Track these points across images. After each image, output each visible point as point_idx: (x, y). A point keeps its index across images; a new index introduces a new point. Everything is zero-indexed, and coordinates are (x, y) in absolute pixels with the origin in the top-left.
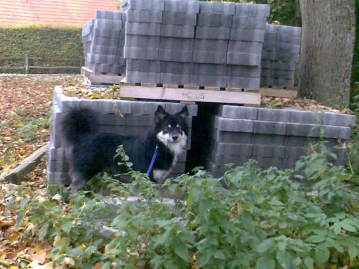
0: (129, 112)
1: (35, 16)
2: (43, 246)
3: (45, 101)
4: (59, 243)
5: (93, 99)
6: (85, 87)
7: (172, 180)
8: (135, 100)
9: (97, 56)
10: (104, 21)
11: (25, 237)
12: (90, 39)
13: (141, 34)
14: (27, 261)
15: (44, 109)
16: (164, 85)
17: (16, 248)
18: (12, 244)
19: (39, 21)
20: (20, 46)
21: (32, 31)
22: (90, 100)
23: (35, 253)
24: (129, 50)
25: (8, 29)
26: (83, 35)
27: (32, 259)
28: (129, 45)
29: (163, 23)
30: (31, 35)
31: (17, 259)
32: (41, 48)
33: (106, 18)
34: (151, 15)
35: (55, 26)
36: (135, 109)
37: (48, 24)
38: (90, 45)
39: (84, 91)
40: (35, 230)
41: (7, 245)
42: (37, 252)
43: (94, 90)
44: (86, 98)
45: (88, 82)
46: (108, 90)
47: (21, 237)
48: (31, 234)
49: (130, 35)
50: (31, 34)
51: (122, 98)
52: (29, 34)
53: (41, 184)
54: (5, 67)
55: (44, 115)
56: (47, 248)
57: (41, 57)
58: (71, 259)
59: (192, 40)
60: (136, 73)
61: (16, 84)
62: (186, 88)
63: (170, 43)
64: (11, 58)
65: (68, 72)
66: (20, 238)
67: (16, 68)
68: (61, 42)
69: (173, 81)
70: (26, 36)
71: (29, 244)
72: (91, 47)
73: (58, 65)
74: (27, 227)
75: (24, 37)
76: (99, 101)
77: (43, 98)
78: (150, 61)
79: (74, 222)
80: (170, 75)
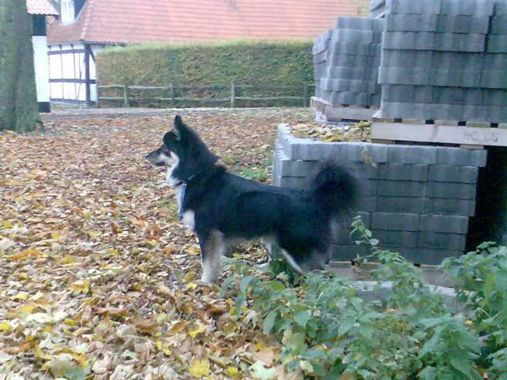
0: (384, 160)
1: (245, 28)
2: (267, 343)
3: (259, 145)
4: (290, 340)
5: (333, 141)
6: (320, 126)
7: (452, 259)
8: (392, 144)
9: (337, 81)
10: (347, 31)
11: (244, 328)
12: (325, 58)
13: (405, 48)
14: (248, 361)
15: (257, 155)
16: (436, 121)
17: (233, 342)
18: (227, 337)
19: (250, 35)
20: (225, 69)
21: (241, 49)
22: (328, 143)
23: (258, 351)
24: (387, 72)
25: (210, 47)
26: (314, 53)
27: (254, 359)
28: (387, 66)
29: (438, 32)
30: (239, 55)
31: (236, 357)
32: (252, 72)
33: (350, 28)
34: (420, 20)
35: (271, 41)
36: (393, 155)
37: (263, 38)
38: (325, 66)
39: (320, 130)
40: (256, 320)
41: (221, 337)
42: (261, 349)
43: (333, 129)
44: (323, 140)
45: (321, 118)
46: (353, 130)
47: (239, 328)
48: (252, 325)
49: (389, 50)
50: (240, 53)
51: (374, 141)
52: (237, 53)
53: (259, 258)
54: (205, 98)
55: (257, 163)
56: (273, 345)
57: (251, 84)
58: (309, 364)
59: (482, 55)
60: (396, 105)
61: (220, 121)
62: (469, 126)
63: (447, 59)
64: (212, 86)
65: (286, 104)
66: (237, 329)
67: (218, 100)
68: (279, 63)
69: (451, 115)
70: (232, 57)
71: (250, 339)
72: (328, 69)
73: (274, 95)
74: (246, 315)
75: (230, 57)
76: (342, 145)
77: (255, 140)
78: (416, 86)
79: (309, 312)
80: (446, 106)
